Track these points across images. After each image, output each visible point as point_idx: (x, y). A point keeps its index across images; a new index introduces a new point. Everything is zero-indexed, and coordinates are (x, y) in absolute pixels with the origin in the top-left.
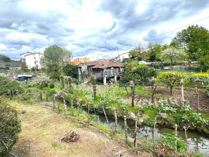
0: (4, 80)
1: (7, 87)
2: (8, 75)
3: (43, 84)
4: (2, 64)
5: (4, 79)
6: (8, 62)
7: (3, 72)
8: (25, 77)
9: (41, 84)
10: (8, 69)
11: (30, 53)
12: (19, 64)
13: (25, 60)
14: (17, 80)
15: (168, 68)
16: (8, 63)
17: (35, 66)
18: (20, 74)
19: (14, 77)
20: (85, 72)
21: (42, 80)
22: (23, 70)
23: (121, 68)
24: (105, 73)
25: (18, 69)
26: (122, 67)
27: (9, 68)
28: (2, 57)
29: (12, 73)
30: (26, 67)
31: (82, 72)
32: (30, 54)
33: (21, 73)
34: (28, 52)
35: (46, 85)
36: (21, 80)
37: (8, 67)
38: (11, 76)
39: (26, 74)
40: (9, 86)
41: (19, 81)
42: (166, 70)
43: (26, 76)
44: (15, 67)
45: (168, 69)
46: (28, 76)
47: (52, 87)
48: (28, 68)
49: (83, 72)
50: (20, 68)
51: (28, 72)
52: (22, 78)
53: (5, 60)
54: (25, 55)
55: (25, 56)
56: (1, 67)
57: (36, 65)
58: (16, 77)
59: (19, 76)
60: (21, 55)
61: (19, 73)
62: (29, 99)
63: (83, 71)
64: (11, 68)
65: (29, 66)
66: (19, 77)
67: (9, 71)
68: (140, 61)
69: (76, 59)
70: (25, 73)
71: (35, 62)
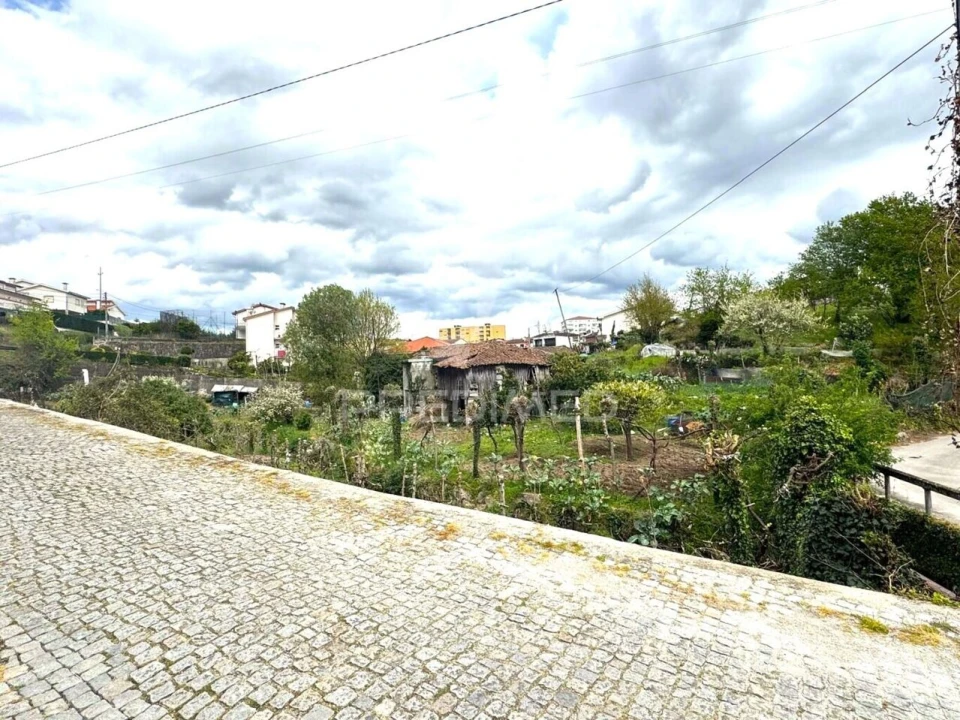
0: (170, 394)
1: (173, 411)
2: (184, 384)
3: (280, 413)
4: (172, 346)
5: (169, 390)
6: (191, 338)
7: (172, 373)
8: (234, 393)
9: (270, 413)
10: (187, 363)
11: (265, 306)
12: (225, 345)
13: (243, 331)
14: (209, 401)
15: (734, 376)
16: (191, 343)
17: (276, 354)
18: (222, 383)
19: (202, 392)
20: (423, 381)
21: (277, 402)
22: (231, 368)
23: (537, 370)
24: (472, 386)
25: (219, 366)
26: (542, 367)
27: (189, 359)
28: (176, 321)
29: (197, 379)
30: (242, 360)
31: (413, 381)
32: (267, 310)
33: (225, 379)
34: (261, 305)
35: (288, 420)
36: (221, 404)
37: (190, 356)
38: (193, 389)
39: (239, 384)
40: (178, 409)
41: (214, 405)
42: (727, 380)
43: (238, 388)
44: (210, 357)
45: (733, 379)
46: (245, 390)
47: (305, 425)
48: (250, 364)
49: (417, 379)
50: (224, 361)
51: (246, 375)
52: (226, 396)
53: (182, 331)
54: (246, 314)
55: (245, 319)
56: (168, 355)
57: (279, 352)
58: (209, 391)
59: (218, 388)
60: (235, 313)
61: (219, 378)
62: (223, 447)
63: (414, 377)
64: (197, 361)
65: (253, 357)
66: (217, 394)
67: (189, 373)
68: (649, 343)
69: (449, 330)
70: (236, 380)
71: (275, 340)
